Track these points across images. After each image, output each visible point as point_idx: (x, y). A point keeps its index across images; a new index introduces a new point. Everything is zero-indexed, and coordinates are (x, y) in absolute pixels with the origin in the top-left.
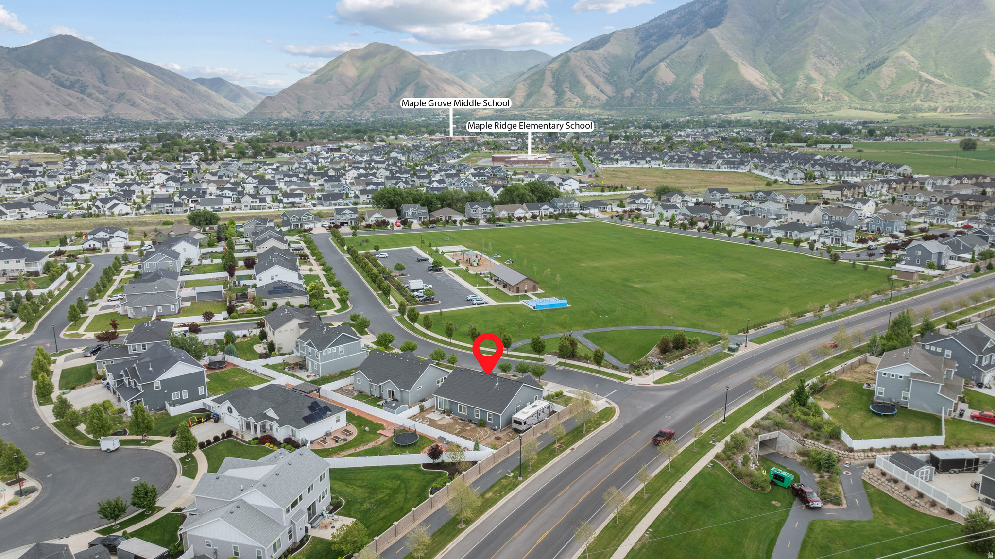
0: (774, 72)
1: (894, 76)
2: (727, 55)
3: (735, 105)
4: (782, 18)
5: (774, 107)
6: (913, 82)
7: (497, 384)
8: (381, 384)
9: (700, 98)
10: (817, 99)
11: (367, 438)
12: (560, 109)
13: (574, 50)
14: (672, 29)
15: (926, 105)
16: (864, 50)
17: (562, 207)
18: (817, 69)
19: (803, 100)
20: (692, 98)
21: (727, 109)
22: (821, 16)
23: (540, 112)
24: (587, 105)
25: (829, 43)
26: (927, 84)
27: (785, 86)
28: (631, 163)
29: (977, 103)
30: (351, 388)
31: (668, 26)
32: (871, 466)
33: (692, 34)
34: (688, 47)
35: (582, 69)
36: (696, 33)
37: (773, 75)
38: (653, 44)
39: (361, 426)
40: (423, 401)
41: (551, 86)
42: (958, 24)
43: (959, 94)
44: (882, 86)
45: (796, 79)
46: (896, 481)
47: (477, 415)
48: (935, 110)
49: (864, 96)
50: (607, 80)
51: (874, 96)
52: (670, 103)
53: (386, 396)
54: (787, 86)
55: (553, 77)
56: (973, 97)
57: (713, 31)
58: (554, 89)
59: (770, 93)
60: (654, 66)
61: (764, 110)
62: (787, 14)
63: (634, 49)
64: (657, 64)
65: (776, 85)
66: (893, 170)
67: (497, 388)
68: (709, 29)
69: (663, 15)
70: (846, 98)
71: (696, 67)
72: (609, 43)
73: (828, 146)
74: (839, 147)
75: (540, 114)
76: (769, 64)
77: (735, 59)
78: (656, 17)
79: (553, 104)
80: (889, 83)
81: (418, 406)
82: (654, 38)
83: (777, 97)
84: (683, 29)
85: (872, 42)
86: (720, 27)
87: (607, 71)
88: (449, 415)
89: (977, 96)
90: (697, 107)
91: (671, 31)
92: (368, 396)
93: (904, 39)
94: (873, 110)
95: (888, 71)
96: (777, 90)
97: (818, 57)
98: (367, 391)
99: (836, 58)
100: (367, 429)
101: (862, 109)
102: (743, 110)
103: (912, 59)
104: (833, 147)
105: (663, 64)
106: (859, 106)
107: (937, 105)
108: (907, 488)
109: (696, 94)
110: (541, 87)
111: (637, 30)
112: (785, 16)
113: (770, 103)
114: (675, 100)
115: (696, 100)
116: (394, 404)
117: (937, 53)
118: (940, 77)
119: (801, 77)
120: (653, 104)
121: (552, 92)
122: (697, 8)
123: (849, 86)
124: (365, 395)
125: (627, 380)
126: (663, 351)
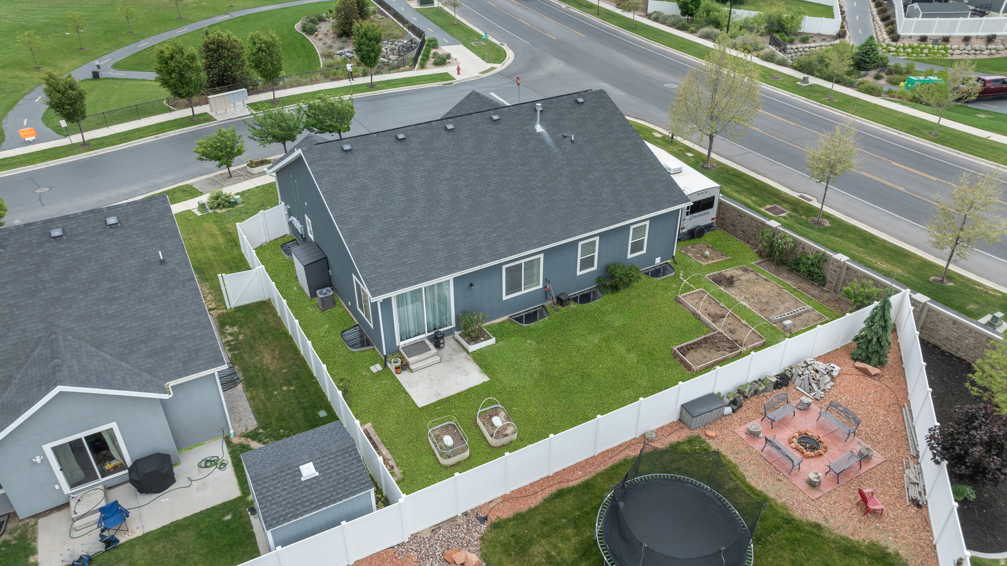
7: (539, 128)
46: (946, 40)
47: (587, 263)
67: (557, 140)
108: (967, 39)
125: (446, 76)
126: (350, 31)
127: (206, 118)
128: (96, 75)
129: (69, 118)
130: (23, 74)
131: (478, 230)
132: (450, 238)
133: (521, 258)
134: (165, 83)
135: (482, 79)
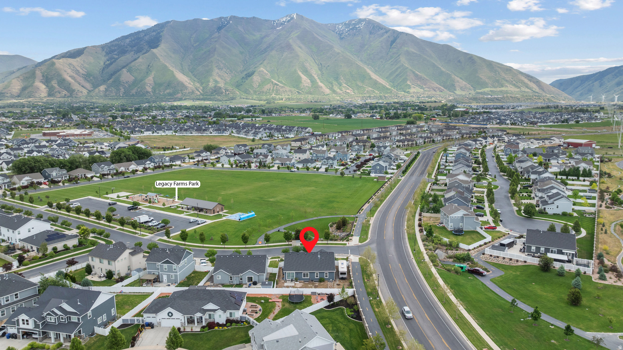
0: (195, 77)
1: (260, 81)
2: (166, 66)
3: (175, 97)
4: (195, 45)
5: (198, 97)
6: (269, 84)
7: (319, 256)
8: (241, 274)
9: (152, 92)
10: (222, 93)
11: (270, 306)
12: (53, 98)
13: (57, 57)
14: (127, 48)
15: (277, 97)
16: (242, 67)
17: (158, 162)
18: (219, 76)
19: (214, 94)
20: (147, 92)
21: (171, 98)
22: (217, 46)
23: (36, 100)
24: (74, 96)
25: (223, 62)
26: (276, 86)
27: (203, 85)
28: (153, 133)
29: (299, 96)
30: (211, 284)
31: (124, 45)
32: (484, 254)
33: (141, 52)
34: (140, 60)
35: (65, 71)
36: (145, 51)
37: (195, 79)
38: (117, 57)
41: (41, 82)
42: (284, 56)
43: (291, 91)
44: (255, 86)
45: (209, 81)
46: (498, 257)
47: (317, 276)
48: (282, 99)
49: (246, 92)
50: (86, 79)
51: (252, 92)
52: (133, 95)
53: (245, 281)
54: (204, 85)
55: (43, 76)
56: (297, 93)
57: (155, 51)
58: (44, 84)
59: (195, 90)
60: (118, 71)
61: (193, 99)
62: (198, 43)
63: (102, 60)
64: (121, 70)
65: (198, 85)
66: (304, 130)
67: (321, 258)
68: (152, 49)
69: (119, 38)
70: (238, 93)
71: (147, 73)
72: (83, 55)
73: (250, 119)
74: (255, 119)
75: (36, 102)
76: (192, 72)
77: (171, 68)
78: (114, 39)
79: (46, 95)
80: (258, 84)
82: (116, 53)
83: (199, 92)
84: (135, 48)
85: (245, 62)
86: (159, 48)
87: (84, 73)
88: (297, 282)
89: (298, 92)
90: (151, 98)
91: (127, 49)
92: (230, 285)
93: (261, 62)
94: (252, 99)
95: (256, 78)
96: (199, 88)
97: (219, 69)
98: (226, 282)
99: (228, 70)
100: (262, 301)
101: (247, 99)
102: (180, 99)
103: (267, 72)
104: (252, 119)
105: (125, 70)
106: (245, 97)
107: (282, 97)
108: (504, 258)
109: (149, 89)
110: (34, 82)
111: (103, 47)
112: (196, 44)
113: (196, 95)
114: (136, 93)
115: (150, 93)
117: (277, 70)
118: (281, 82)
119: (211, 80)
120: (121, 95)
121: (44, 87)
122: (142, 36)
123: (238, 86)
125: (346, 244)
126: (338, 228)
127: (291, 245)
128: (279, 231)
129: (267, 241)
130: (266, 228)
133: (306, 272)
134: (284, 237)
135: (352, 246)
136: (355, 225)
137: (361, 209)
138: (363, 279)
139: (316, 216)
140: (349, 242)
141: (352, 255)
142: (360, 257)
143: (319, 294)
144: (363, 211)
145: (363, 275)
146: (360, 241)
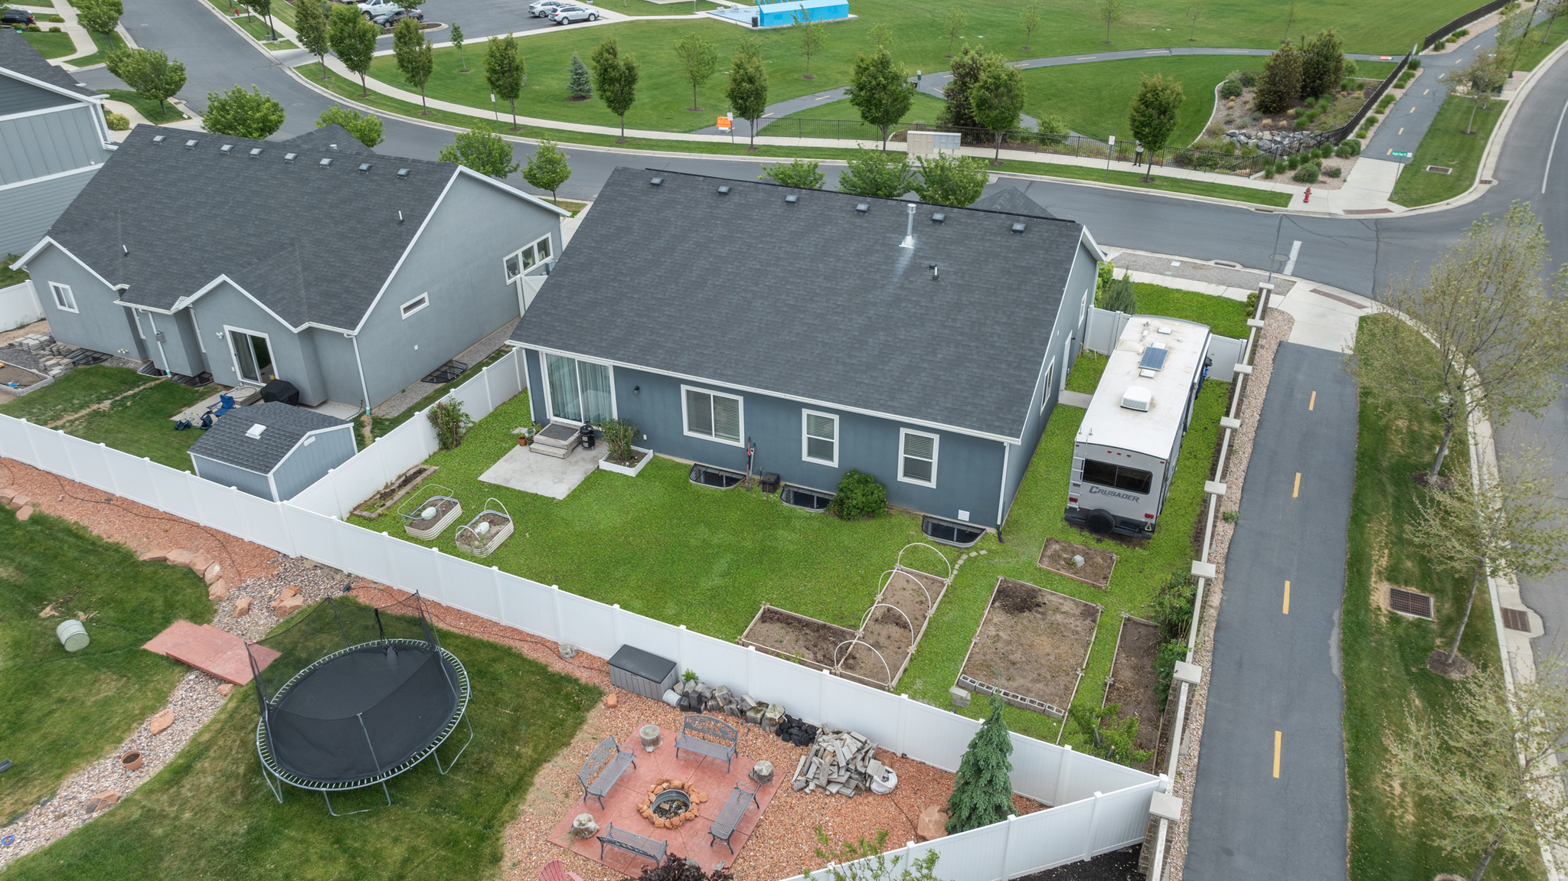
7: (909, 243)
8: (182, 303)
11: (60, 723)
30: (31, 339)
39: (40, 600)
40: (447, 375)
47: (821, 449)
53: (227, 366)
67: (914, 268)
81: (420, 418)
88: (630, 458)
92: (129, 378)
98: (118, 345)
100: (71, 631)
116: (256, 431)
124: (107, 374)
125: (1284, 199)
126: (1272, 105)
131: (683, 327)
132: (645, 320)
133: (713, 385)
135: (1331, 221)
136: (1390, 99)
137: (1454, 28)
138: (1357, 566)
139: (1165, 43)
140: (1316, 191)
141: (1302, 289)
142: (1372, 308)
143: (694, 703)
144: (1462, 41)
145: (1358, 518)
146: (1402, 193)
